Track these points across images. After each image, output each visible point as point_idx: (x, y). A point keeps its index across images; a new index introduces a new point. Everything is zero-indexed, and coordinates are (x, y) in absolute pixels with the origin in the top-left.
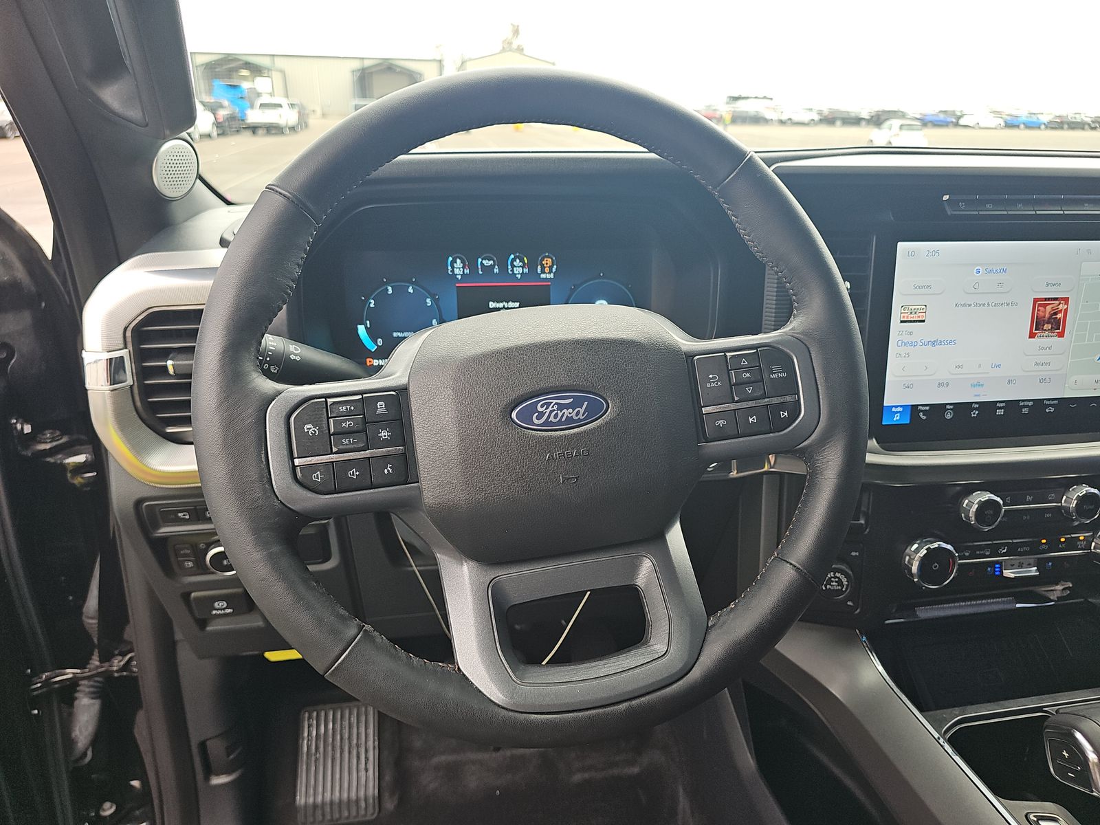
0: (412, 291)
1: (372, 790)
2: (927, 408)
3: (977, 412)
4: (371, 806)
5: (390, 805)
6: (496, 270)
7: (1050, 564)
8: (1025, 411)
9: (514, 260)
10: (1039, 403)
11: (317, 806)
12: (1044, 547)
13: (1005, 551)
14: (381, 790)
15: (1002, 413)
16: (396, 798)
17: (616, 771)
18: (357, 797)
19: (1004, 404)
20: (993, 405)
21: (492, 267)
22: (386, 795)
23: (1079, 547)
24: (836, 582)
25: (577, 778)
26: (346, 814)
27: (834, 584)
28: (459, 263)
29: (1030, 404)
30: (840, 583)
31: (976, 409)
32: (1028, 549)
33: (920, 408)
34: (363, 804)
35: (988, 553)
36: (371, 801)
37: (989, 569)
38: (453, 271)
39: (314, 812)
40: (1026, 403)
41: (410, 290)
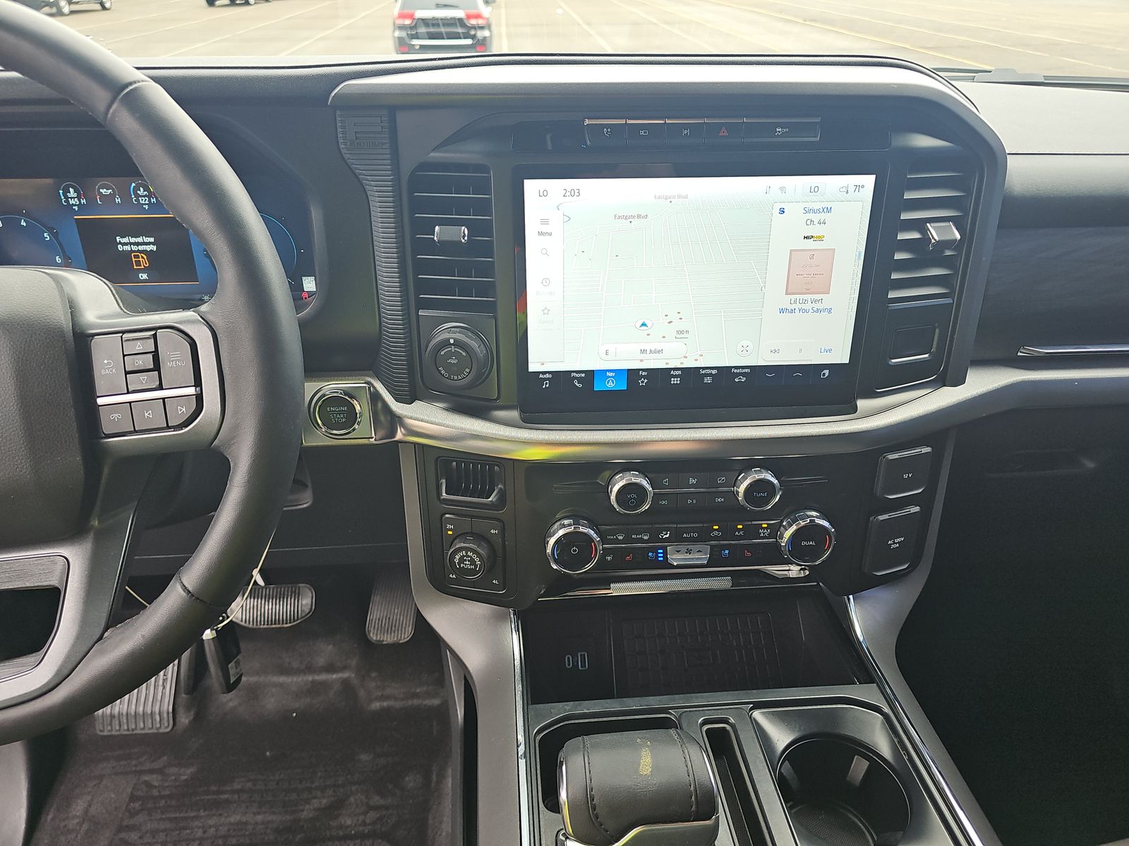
0: (25, 224)
1: (168, 706)
2: (583, 375)
3: (646, 381)
4: (166, 719)
5: (184, 720)
6: (118, 200)
7: (727, 552)
8: (708, 380)
9: (136, 189)
10: (725, 372)
11: (114, 717)
12: (716, 533)
13: (668, 536)
14: (176, 706)
15: (678, 382)
16: (192, 714)
17: (416, 702)
18: (152, 712)
19: (680, 372)
20: (666, 373)
21: (112, 196)
22: (181, 711)
23: (762, 535)
24: (469, 561)
25: (376, 705)
26: (142, 725)
27: (467, 563)
28: (72, 193)
29: (714, 372)
30: (472, 562)
31: (645, 377)
32: (696, 535)
33: (573, 374)
34: (158, 718)
35: (646, 538)
36: (165, 715)
37: (650, 554)
38: (67, 201)
39: (111, 721)
40: (709, 371)
41: (23, 223)
